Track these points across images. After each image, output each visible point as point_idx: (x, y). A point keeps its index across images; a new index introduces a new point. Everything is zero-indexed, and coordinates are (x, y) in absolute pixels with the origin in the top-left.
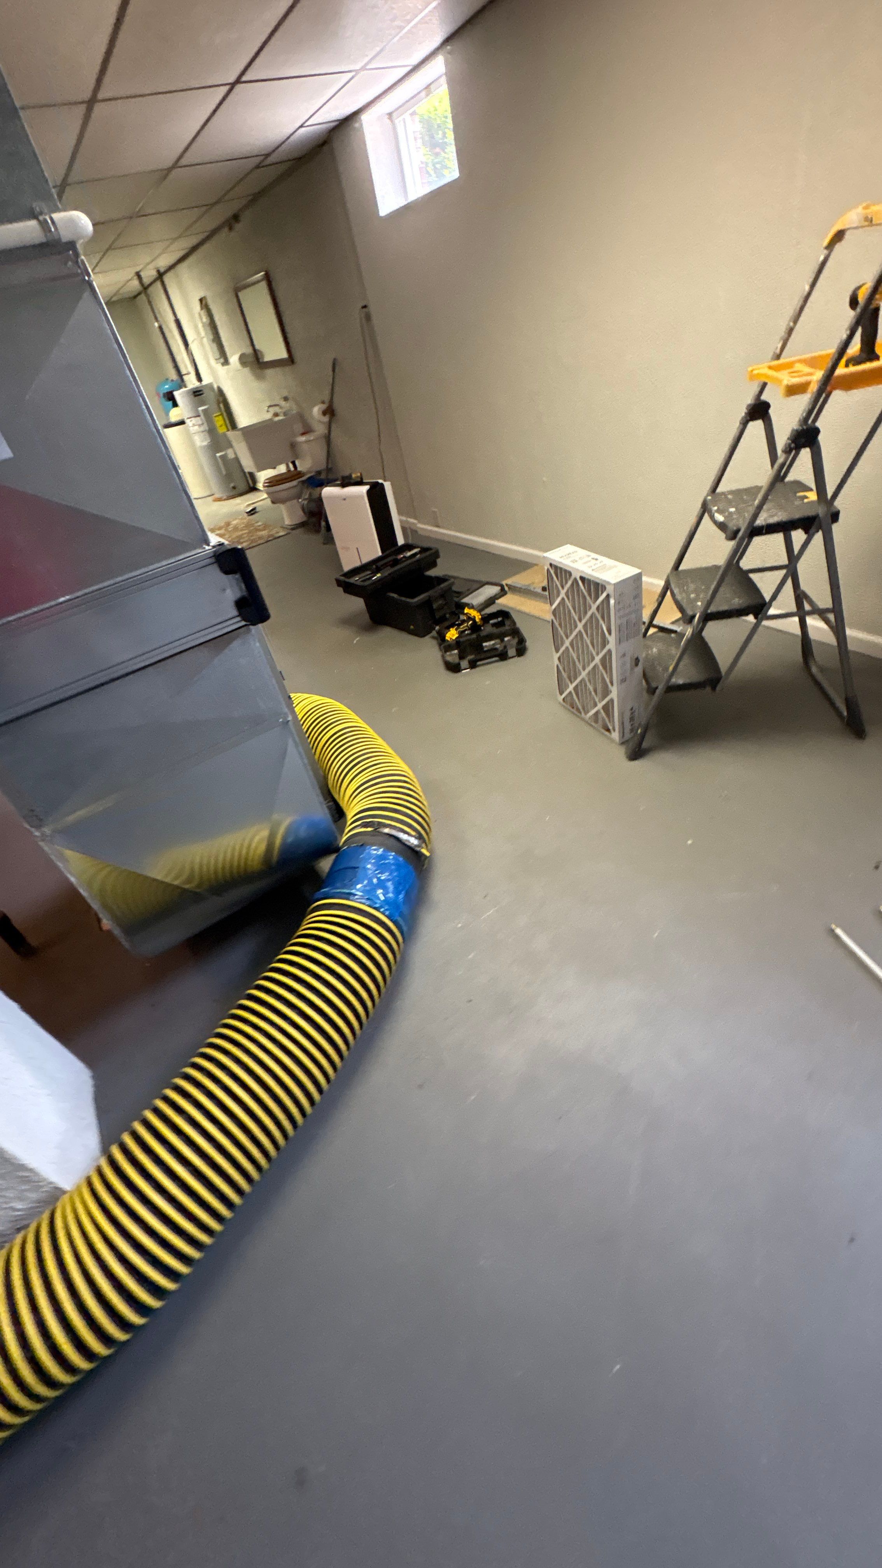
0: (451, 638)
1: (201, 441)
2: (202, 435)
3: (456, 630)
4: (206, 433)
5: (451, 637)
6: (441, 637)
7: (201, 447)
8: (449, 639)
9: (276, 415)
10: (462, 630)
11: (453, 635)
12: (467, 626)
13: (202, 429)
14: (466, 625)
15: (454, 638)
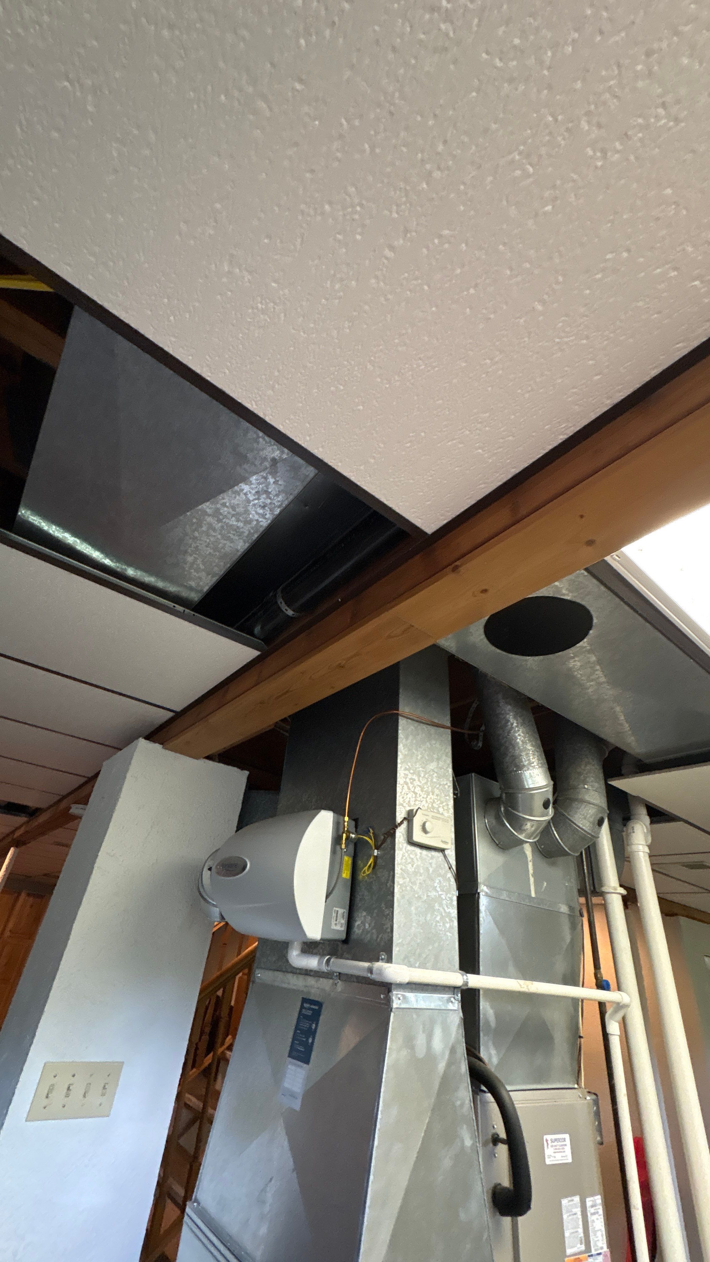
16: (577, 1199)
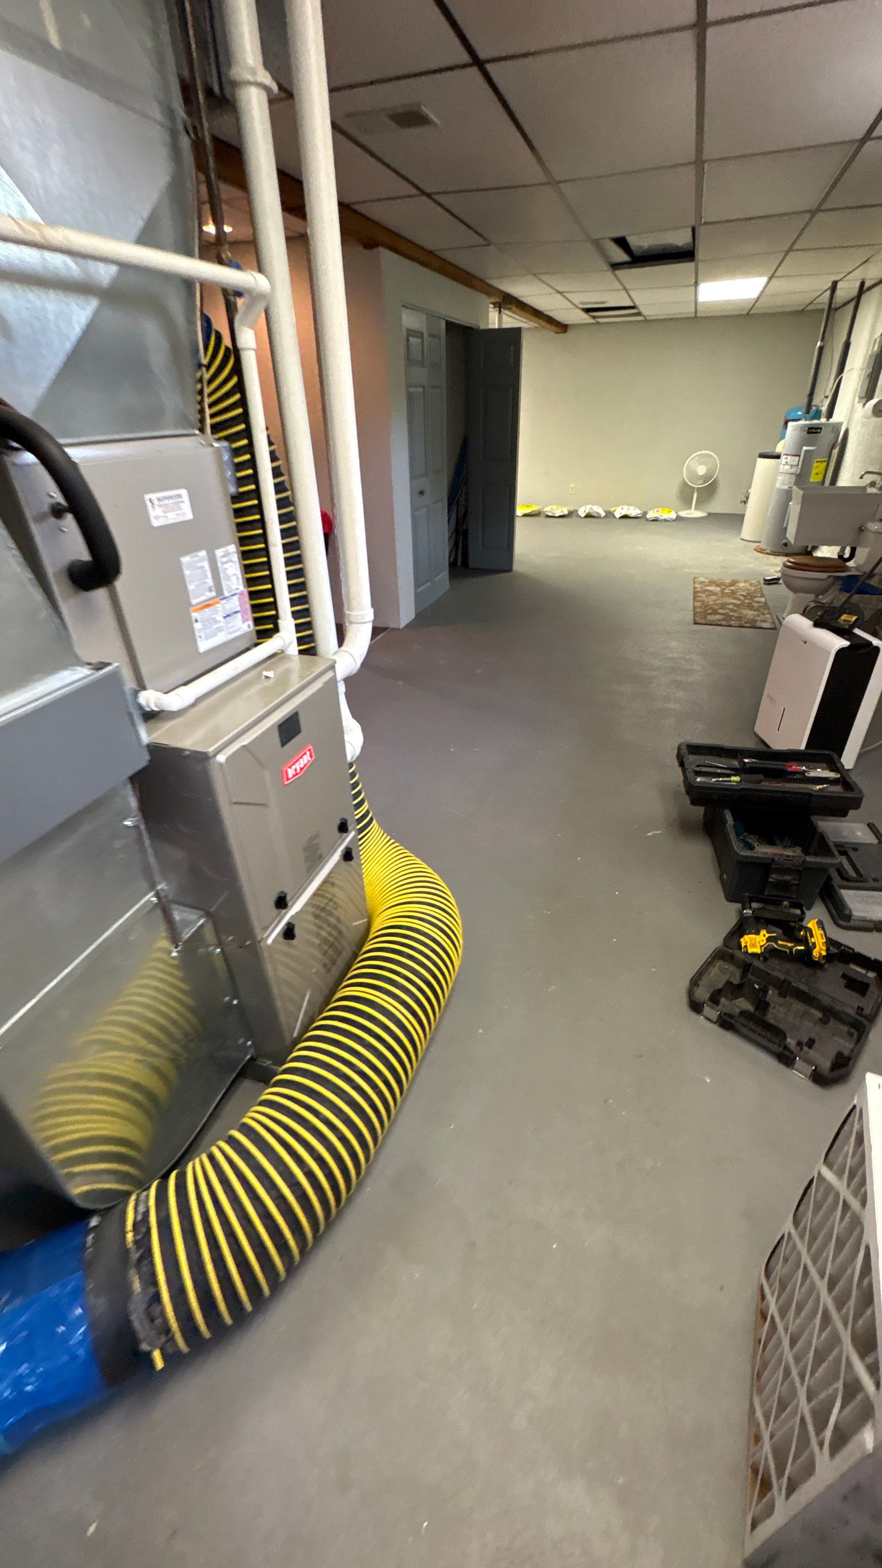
0: (746, 946)
1: (782, 482)
2: (788, 477)
3: (768, 940)
4: (794, 477)
5: (748, 945)
6: (740, 930)
7: (779, 490)
8: (743, 945)
9: (873, 484)
10: (776, 946)
11: (754, 946)
12: (791, 949)
13: (793, 470)
14: (789, 945)
15: (750, 950)
16: (203, 553)
